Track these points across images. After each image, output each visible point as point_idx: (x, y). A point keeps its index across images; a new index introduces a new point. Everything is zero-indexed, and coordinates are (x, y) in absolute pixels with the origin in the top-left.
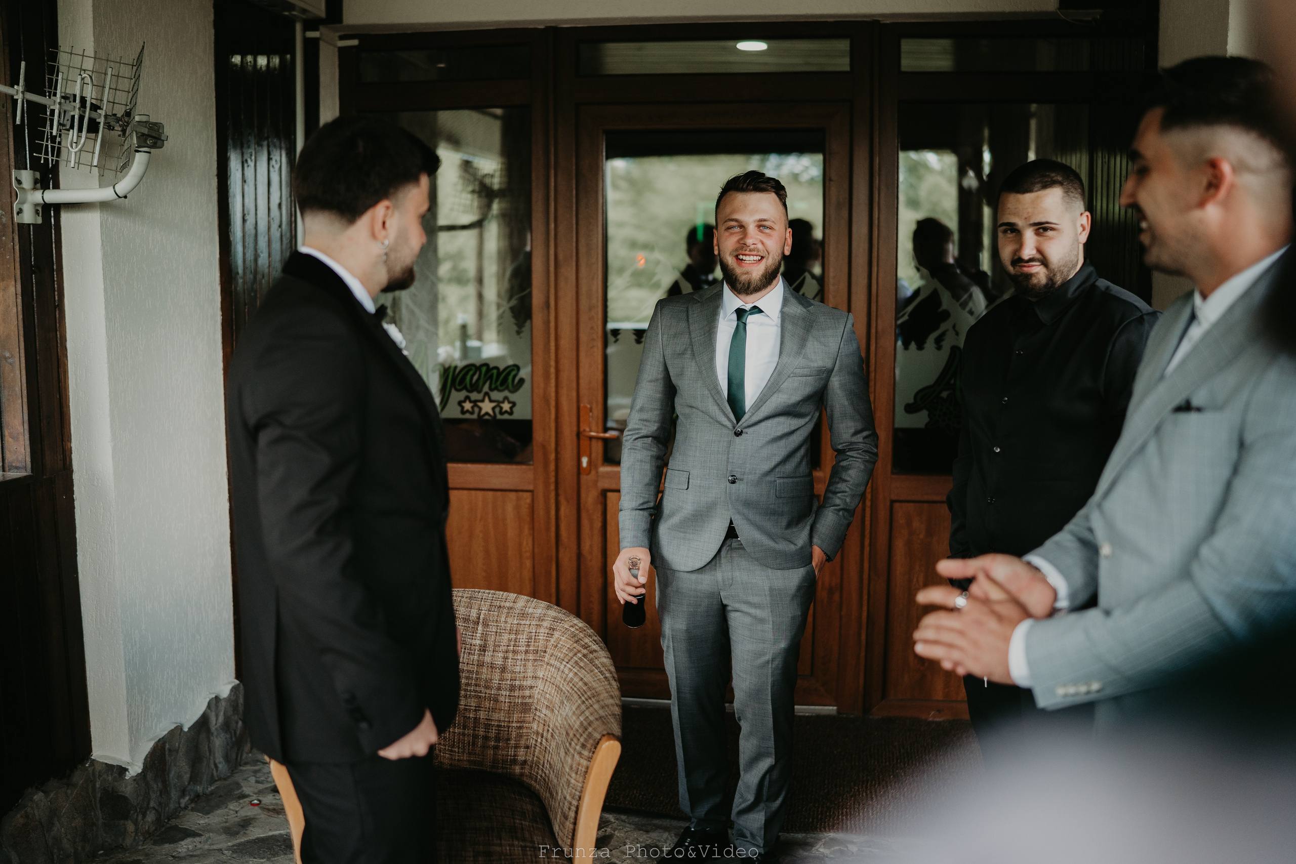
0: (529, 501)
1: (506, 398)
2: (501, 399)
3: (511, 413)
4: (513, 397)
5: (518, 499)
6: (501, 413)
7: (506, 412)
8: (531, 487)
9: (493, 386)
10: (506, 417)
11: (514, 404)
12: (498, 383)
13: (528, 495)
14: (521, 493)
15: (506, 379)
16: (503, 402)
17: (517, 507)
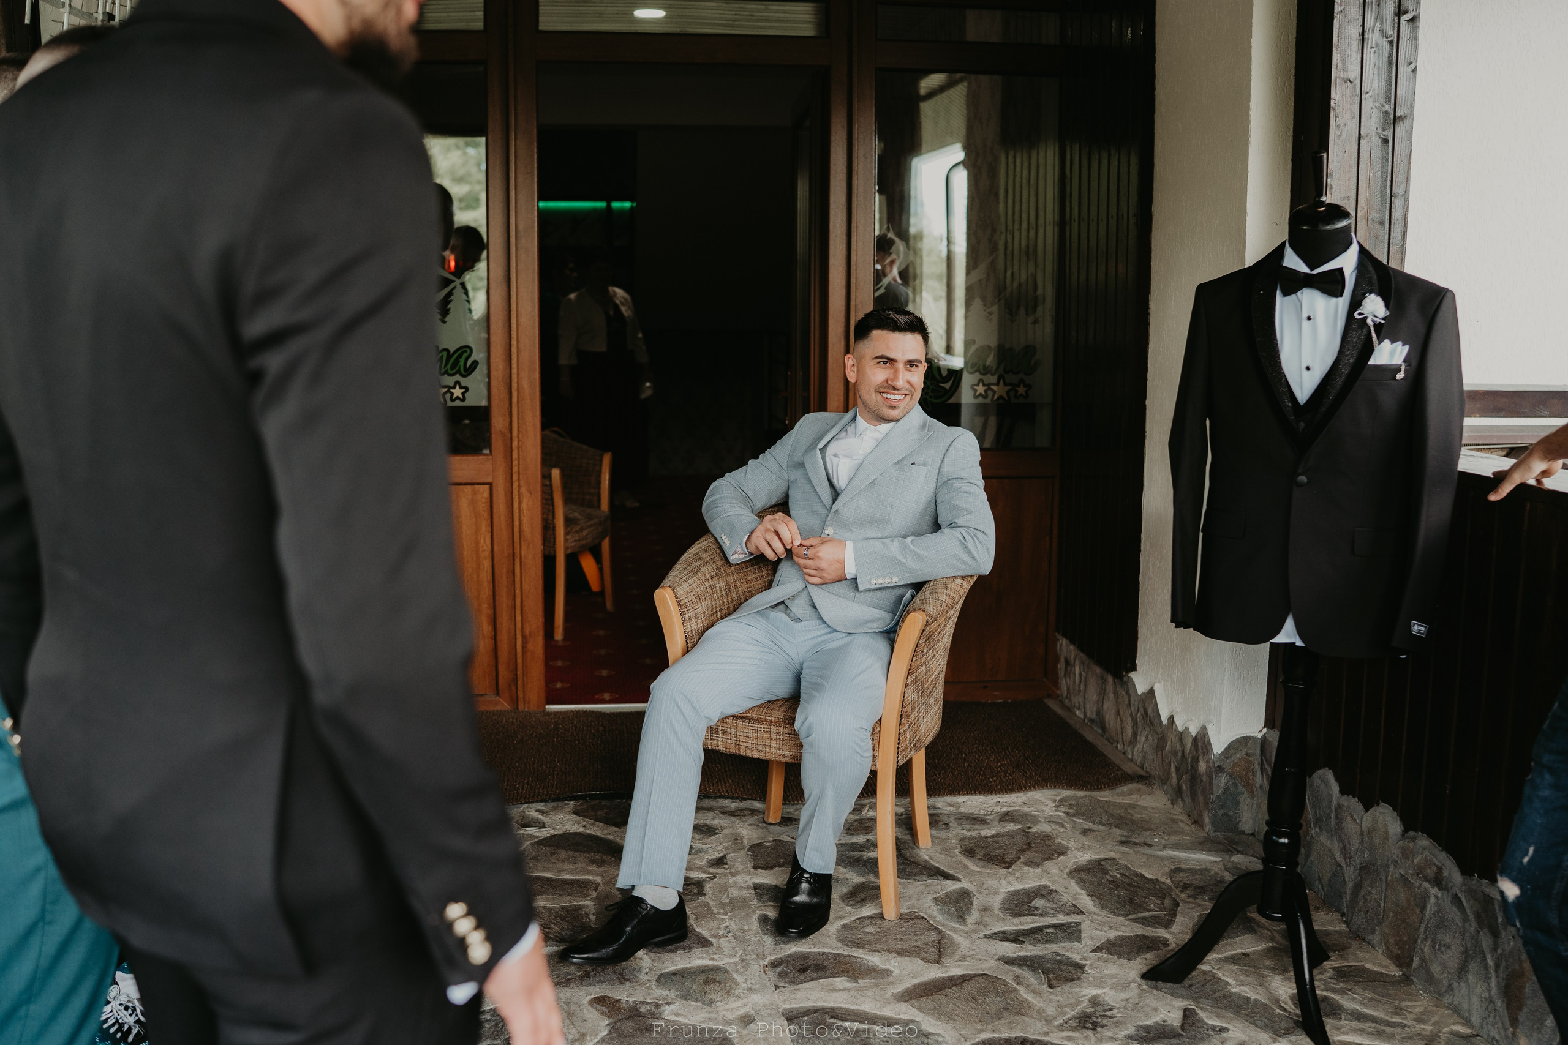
0: (486, 495)
1: (457, 383)
2: (452, 385)
3: (463, 400)
4: (464, 382)
5: (474, 493)
6: (452, 400)
7: (458, 398)
8: (489, 480)
9: (443, 370)
10: (458, 403)
11: (467, 389)
12: (449, 366)
13: (487, 487)
14: (477, 487)
15: (457, 362)
16: (454, 388)
17: (473, 502)
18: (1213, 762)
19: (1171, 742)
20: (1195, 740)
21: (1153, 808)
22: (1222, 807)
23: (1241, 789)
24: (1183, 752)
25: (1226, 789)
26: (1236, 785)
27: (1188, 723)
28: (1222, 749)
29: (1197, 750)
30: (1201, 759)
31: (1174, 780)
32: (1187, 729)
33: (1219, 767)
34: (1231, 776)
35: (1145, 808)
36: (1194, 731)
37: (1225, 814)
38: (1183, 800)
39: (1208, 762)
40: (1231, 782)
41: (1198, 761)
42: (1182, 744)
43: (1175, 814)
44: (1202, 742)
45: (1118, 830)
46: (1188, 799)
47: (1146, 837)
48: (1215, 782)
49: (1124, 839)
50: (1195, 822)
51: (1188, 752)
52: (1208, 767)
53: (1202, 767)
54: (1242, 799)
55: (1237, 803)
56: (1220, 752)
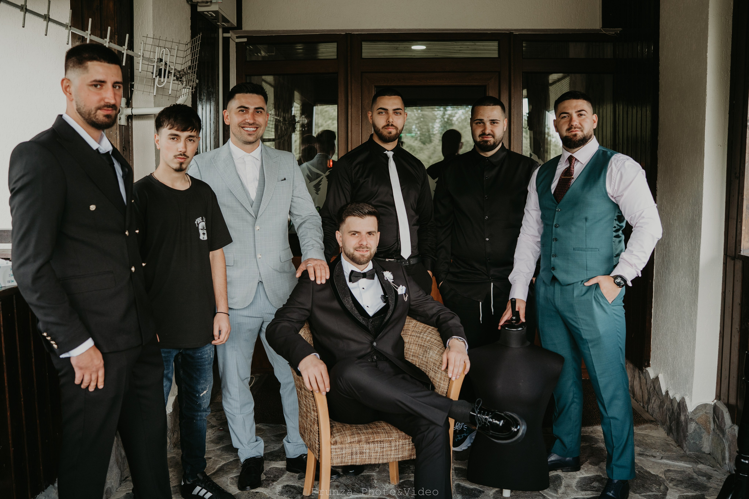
18: (688, 416)
19: (667, 404)
20: (679, 404)
21: (657, 437)
22: (693, 439)
23: (703, 430)
24: (673, 409)
25: (695, 430)
26: (700, 428)
27: (676, 395)
28: (693, 410)
29: (680, 409)
30: (682, 414)
31: (668, 423)
32: (675, 398)
33: (691, 418)
34: (697, 424)
35: (653, 437)
36: (678, 399)
37: (694, 443)
38: (672, 434)
39: (685, 416)
40: (697, 427)
41: (680, 415)
42: (672, 406)
43: (668, 441)
44: (682, 405)
45: (638, 448)
46: (675, 434)
47: (653, 452)
48: (689, 426)
49: (641, 453)
50: (679, 446)
51: (675, 410)
52: (685, 418)
53: (683, 418)
54: (703, 436)
55: (701, 438)
56: (691, 411)
